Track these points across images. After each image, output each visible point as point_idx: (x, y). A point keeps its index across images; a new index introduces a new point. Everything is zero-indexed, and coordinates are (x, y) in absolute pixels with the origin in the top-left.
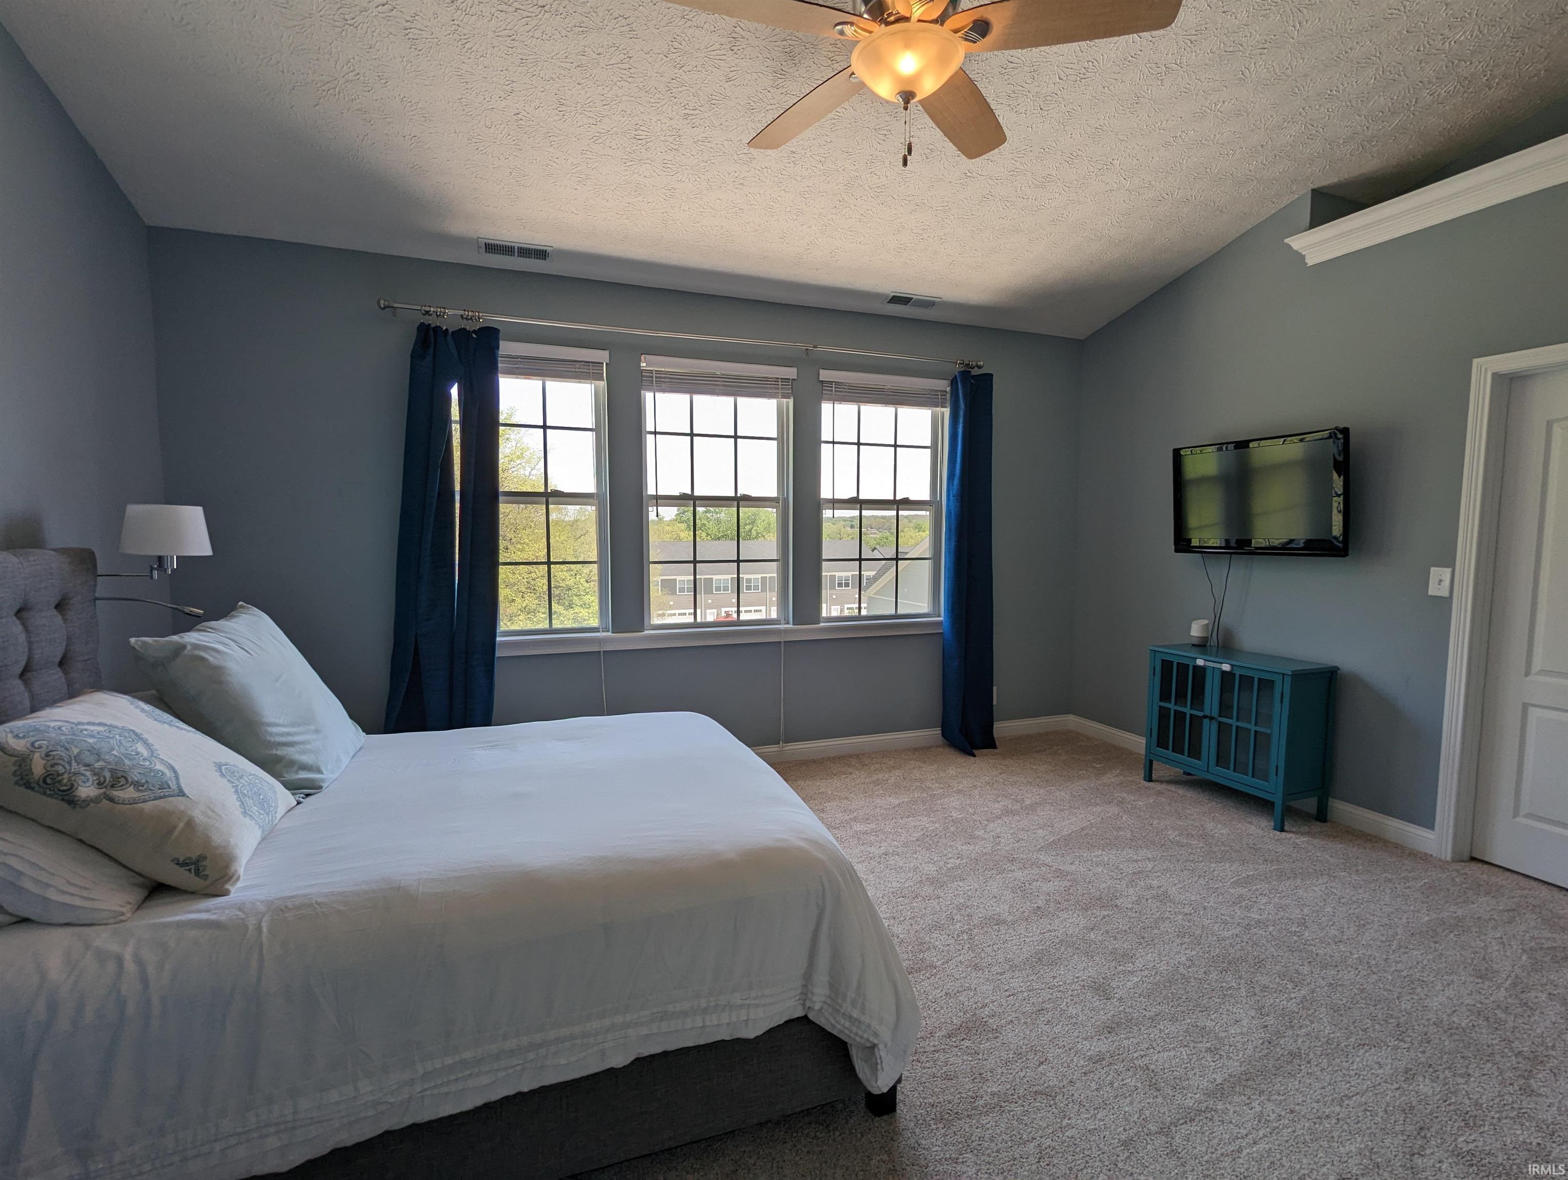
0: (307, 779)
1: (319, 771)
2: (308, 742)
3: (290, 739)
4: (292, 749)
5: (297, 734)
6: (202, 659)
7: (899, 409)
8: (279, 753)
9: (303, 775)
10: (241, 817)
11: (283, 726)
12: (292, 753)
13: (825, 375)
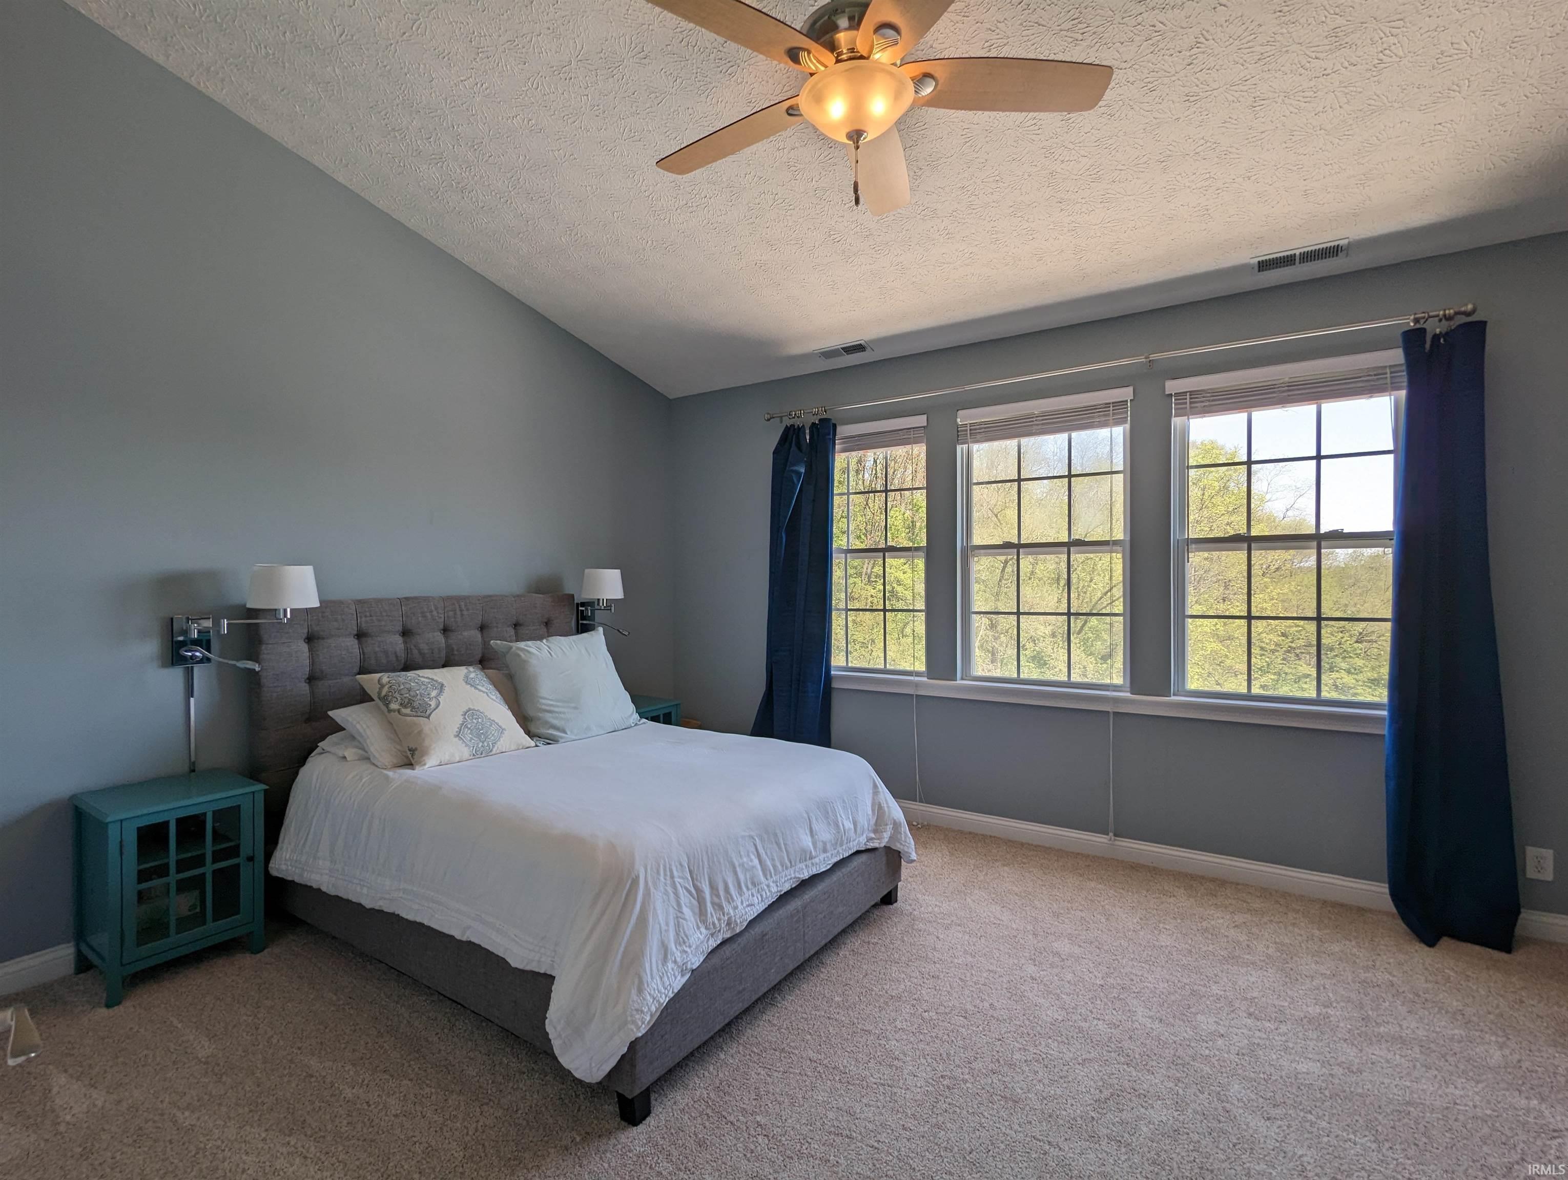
0: (552, 734)
1: (565, 732)
2: (564, 713)
3: (552, 708)
4: (550, 715)
5: (558, 706)
6: (519, 656)
7: (1323, 406)
8: (540, 715)
9: (551, 731)
10: (452, 736)
11: (551, 700)
12: (548, 717)
13: (1172, 386)
